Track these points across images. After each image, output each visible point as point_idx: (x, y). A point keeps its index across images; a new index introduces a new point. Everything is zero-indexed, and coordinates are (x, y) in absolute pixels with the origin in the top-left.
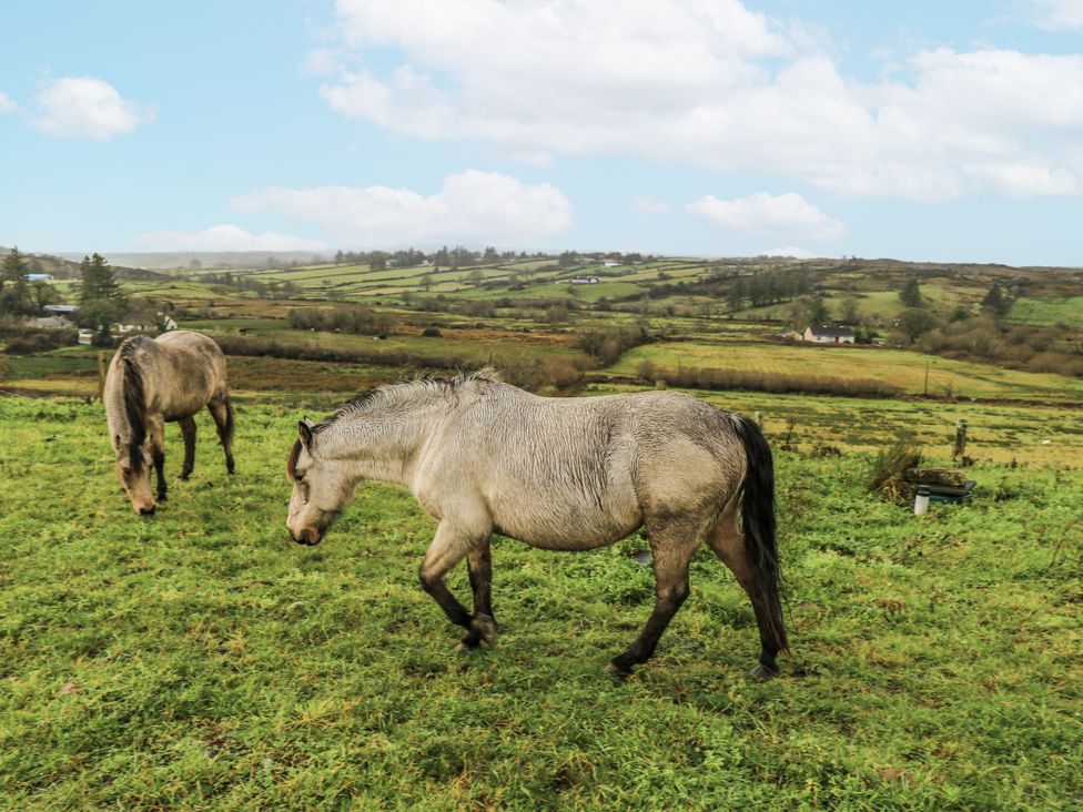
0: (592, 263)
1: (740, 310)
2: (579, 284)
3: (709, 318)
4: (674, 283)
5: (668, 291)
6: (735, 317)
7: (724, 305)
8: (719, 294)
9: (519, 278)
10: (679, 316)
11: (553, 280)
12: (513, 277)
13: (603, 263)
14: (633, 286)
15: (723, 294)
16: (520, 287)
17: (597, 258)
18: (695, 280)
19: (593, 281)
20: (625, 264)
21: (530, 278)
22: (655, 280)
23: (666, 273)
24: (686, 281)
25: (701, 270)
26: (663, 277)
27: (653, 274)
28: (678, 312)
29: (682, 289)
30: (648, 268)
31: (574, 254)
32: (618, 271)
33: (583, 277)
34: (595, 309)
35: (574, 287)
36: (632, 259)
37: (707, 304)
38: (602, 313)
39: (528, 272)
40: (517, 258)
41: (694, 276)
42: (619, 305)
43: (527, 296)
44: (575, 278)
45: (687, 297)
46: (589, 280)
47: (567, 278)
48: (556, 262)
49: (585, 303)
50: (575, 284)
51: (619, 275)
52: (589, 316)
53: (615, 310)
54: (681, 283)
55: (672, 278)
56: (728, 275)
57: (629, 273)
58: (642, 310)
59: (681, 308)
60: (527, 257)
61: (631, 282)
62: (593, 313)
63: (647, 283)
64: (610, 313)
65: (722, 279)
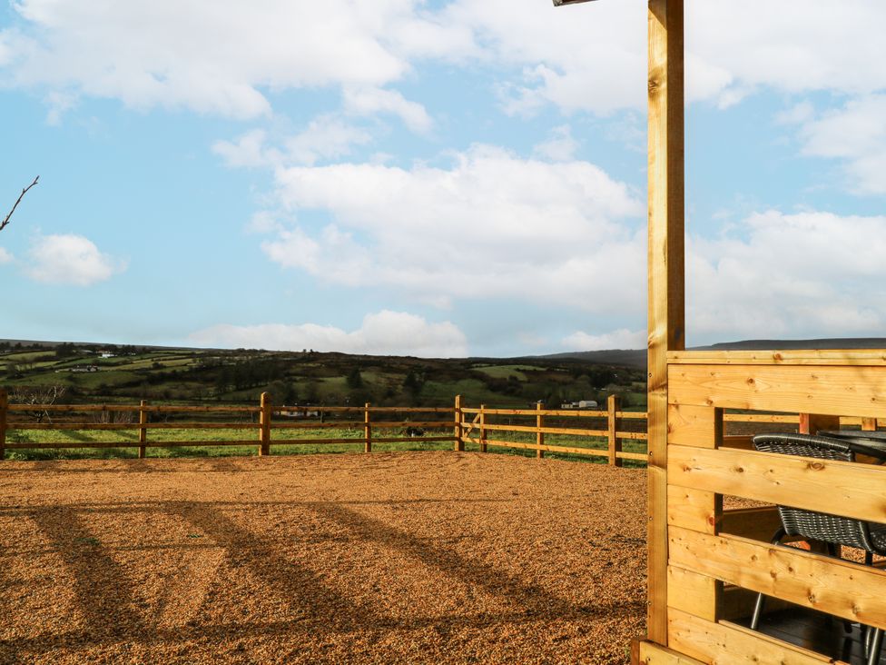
0: (89, 354)
1: (226, 392)
2: (79, 372)
3: (200, 400)
4: (168, 371)
5: (162, 378)
6: (223, 398)
7: (212, 389)
8: (208, 381)
9: (18, 367)
10: (175, 399)
11: (52, 369)
12: (12, 366)
13: (101, 355)
14: (130, 374)
15: (212, 380)
16: (20, 375)
17: (95, 349)
18: (186, 369)
19: (93, 370)
20: (120, 355)
21: (28, 367)
22: (150, 369)
23: (160, 363)
24: (178, 370)
25: (190, 360)
26: (157, 366)
27: (148, 363)
28: (174, 396)
29: (175, 377)
30: (142, 359)
31: (71, 346)
32: (114, 361)
33: (83, 366)
34: (97, 395)
35: (74, 376)
36: (126, 351)
37: (199, 388)
38: (103, 398)
39: (24, 362)
40: (12, 348)
41: (185, 365)
42: (120, 391)
43: (27, 384)
44: (75, 366)
45: (180, 383)
46: (89, 369)
47: (66, 367)
48: (52, 353)
49: (86, 389)
50: (74, 373)
51: (116, 364)
52: (92, 401)
53: (116, 395)
54: (174, 371)
55: (165, 367)
56: (214, 365)
57: (125, 363)
58: (141, 395)
59: (176, 392)
60: (23, 348)
61: (129, 371)
62: (96, 398)
63: (143, 371)
64: (112, 398)
65: (209, 368)
